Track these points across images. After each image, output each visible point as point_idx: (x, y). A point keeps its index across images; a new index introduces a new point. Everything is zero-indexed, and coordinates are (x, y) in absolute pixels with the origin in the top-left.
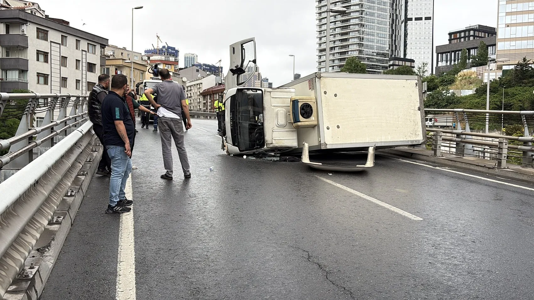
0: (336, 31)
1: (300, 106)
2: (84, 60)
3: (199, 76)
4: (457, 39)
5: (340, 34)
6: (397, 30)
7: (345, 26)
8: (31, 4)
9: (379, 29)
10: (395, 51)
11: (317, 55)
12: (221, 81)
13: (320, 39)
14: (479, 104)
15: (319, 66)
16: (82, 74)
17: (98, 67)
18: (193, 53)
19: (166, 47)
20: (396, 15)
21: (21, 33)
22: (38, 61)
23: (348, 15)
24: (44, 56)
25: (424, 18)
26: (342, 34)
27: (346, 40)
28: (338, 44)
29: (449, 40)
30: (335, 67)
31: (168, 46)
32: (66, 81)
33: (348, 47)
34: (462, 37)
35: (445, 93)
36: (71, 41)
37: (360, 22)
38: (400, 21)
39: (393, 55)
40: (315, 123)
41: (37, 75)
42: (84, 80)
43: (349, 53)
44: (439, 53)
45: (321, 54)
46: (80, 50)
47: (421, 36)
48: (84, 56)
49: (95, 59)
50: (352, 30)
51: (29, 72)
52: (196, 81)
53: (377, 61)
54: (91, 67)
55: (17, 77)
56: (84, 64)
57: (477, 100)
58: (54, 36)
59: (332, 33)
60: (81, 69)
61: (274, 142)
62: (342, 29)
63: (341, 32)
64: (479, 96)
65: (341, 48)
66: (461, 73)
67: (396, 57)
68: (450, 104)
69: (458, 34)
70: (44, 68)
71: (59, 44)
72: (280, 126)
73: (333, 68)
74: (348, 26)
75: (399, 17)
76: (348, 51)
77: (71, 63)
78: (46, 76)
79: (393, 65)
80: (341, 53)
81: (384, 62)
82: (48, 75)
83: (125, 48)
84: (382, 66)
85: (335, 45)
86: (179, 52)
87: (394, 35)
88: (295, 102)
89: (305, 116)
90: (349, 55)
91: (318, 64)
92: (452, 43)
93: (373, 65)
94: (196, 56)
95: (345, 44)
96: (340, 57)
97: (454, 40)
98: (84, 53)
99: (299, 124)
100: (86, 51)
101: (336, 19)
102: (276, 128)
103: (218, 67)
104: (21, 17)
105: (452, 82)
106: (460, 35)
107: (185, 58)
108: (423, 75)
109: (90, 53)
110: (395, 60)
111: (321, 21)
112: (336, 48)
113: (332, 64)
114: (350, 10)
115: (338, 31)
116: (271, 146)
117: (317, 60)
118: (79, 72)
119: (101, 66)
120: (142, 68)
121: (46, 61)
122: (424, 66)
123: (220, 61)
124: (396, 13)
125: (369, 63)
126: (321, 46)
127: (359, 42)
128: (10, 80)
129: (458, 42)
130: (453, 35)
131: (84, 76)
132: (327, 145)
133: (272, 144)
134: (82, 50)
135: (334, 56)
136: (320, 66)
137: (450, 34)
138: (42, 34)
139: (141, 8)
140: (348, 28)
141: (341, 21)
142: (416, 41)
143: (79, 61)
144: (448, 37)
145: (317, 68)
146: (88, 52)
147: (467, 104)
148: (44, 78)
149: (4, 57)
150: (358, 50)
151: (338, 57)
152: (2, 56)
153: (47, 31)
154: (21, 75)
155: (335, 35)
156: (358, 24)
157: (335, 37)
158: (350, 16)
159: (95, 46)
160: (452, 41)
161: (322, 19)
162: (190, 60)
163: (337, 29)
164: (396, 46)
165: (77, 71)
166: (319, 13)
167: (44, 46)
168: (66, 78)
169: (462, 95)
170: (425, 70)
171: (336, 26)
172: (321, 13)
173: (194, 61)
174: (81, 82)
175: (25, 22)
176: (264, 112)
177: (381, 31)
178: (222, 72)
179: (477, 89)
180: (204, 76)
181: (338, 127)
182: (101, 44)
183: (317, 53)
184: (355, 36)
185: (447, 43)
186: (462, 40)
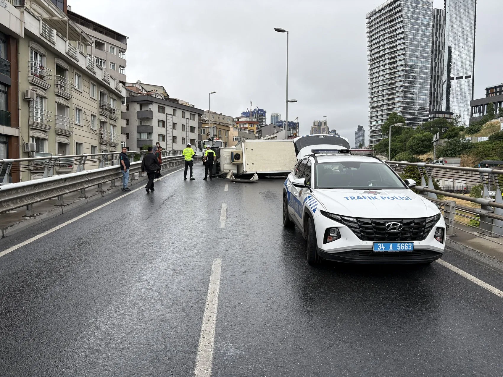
0: (385, 92)
1: (234, 155)
2: (188, 125)
3: (275, 131)
4: (493, 93)
5: (387, 95)
6: (439, 89)
7: (392, 88)
8: (156, 91)
9: (420, 89)
10: (437, 106)
11: (369, 112)
12: (291, 134)
13: (372, 99)
14: (490, 148)
15: (370, 120)
16: (186, 134)
17: (197, 129)
18: (277, 113)
19: (257, 109)
20: (438, 76)
21: (149, 110)
22: (159, 126)
23: (394, 79)
24: (162, 123)
25: (464, 77)
26: (389, 95)
27: (392, 99)
28: (386, 102)
29: (486, 94)
30: (383, 121)
31: (258, 109)
32: (176, 138)
33: (394, 105)
34: (498, 92)
35: (461, 140)
36: (179, 112)
37: (404, 84)
38: (442, 81)
39: (435, 109)
40: (242, 162)
41: (158, 136)
42: (188, 138)
43: (395, 109)
44: (473, 106)
45: (372, 110)
46: (185, 118)
47: (462, 92)
48: (188, 122)
49: (194, 123)
50: (398, 91)
51: (153, 133)
52: (273, 135)
53: (419, 115)
54: (192, 129)
55: (146, 137)
56: (188, 128)
57: (490, 145)
58: (169, 110)
59: (381, 93)
60: (185, 131)
61: (224, 170)
62: (389, 90)
63: (388, 93)
64: (491, 142)
65: (388, 106)
66: (489, 123)
67: (438, 110)
68: (466, 149)
69: (494, 90)
70: (162, 131)
71: (172, 115)
72: (227, 164)
73: (382, 121)
74: (394, 88)
75: (440, 77)
76: (394, 108)
77: (179, 127)
78: (164, 136)
79: (434, 117)
80: (388, 110)
81: (425, 115)
82: (165, 135)
83: (221, 113)
84: (423, 119)
85: (383, 103)
86: (266, 113)
87: (435, 93)
88: (232, 153)
89: (237, 159)
90: (395, 111)
91: (369, 119)
92: (489, 96)
93: (415, 118)
94: (279, 115)
95: (391, 102)
96: (388, 112)
97: (491, 95)
98: (188, 120)
99: (234, 162)
100: (189, 119)
101: (384, 83)
102: (225, 164)
103: (296, 123)
104: (149, 100)
105: (478, 130)
106: (496, 90)
107: (271, 117)
108: (457, 125)
109: (192, 120)
110: (436, 113)
111: (372, 85)
112: (384, 105)
113: (381, 118)
114: (396, 75)
115: (386, 92)
116: (223, 172)
117: (369, 116)
118: (184, 133)
119: (199, 128)
120: (227, 129)
121: (164, 126)
122: (457, 118)
123: (297, 118)
124: (438, 75)
125: (412, 117)
126: (372, 104)
127: (403, 100)
128: (142, 139)
129: (494, 95)
130: (489, 91)
131: (188, 135)
132: (247, 172)
133: (224, 171)
134: (186, 118)
135: (383, 112)
136: (372, 120)
137: (487, 90)
138: (161, 109)
139: (215, 92)
140: (394, 89)
141: (389, 85)
142: (457, 96)
143: (184, 125)
144: (485, 92)
145: (369, 121)
146: (190, 119)
147: (480, 149)
148: (163, 137)
149: (139, 125)
150: (402, 106)
151: (386, 112)
152: (138, 124)
153: (164, 107)
154: (149, 135)
155: (383, 96)
156: (402, 86)
157: (383, 97)
158: (396, 80)
159: (195, 115)
160: (489, 95)
161: (373, 83)
162: (275, 118)
163: (385, 91)
164: (437, 102)
165: (183, 132)
166: (371, 79)
167: (162, 117)
168: (176, 137)
169: (478, 141)
170: (458, 121)
171: (384, 88)
172: (372, 79)
173: (278, 119)
174: (186, 139)
175: (151, 102)
176: (220, 158)
177: (422, 90)
178: (298, 126)
179: (490, 136)
180: (279, 131)
181: (253, 164)
182: (199, 114)
183: (369, 110)
184: (400, 96)
185: (485, 96)
186: (498, 94)
